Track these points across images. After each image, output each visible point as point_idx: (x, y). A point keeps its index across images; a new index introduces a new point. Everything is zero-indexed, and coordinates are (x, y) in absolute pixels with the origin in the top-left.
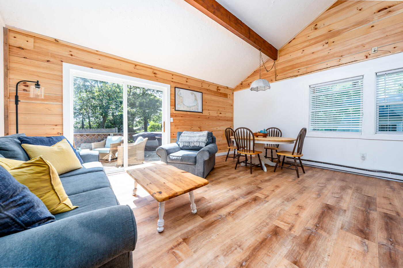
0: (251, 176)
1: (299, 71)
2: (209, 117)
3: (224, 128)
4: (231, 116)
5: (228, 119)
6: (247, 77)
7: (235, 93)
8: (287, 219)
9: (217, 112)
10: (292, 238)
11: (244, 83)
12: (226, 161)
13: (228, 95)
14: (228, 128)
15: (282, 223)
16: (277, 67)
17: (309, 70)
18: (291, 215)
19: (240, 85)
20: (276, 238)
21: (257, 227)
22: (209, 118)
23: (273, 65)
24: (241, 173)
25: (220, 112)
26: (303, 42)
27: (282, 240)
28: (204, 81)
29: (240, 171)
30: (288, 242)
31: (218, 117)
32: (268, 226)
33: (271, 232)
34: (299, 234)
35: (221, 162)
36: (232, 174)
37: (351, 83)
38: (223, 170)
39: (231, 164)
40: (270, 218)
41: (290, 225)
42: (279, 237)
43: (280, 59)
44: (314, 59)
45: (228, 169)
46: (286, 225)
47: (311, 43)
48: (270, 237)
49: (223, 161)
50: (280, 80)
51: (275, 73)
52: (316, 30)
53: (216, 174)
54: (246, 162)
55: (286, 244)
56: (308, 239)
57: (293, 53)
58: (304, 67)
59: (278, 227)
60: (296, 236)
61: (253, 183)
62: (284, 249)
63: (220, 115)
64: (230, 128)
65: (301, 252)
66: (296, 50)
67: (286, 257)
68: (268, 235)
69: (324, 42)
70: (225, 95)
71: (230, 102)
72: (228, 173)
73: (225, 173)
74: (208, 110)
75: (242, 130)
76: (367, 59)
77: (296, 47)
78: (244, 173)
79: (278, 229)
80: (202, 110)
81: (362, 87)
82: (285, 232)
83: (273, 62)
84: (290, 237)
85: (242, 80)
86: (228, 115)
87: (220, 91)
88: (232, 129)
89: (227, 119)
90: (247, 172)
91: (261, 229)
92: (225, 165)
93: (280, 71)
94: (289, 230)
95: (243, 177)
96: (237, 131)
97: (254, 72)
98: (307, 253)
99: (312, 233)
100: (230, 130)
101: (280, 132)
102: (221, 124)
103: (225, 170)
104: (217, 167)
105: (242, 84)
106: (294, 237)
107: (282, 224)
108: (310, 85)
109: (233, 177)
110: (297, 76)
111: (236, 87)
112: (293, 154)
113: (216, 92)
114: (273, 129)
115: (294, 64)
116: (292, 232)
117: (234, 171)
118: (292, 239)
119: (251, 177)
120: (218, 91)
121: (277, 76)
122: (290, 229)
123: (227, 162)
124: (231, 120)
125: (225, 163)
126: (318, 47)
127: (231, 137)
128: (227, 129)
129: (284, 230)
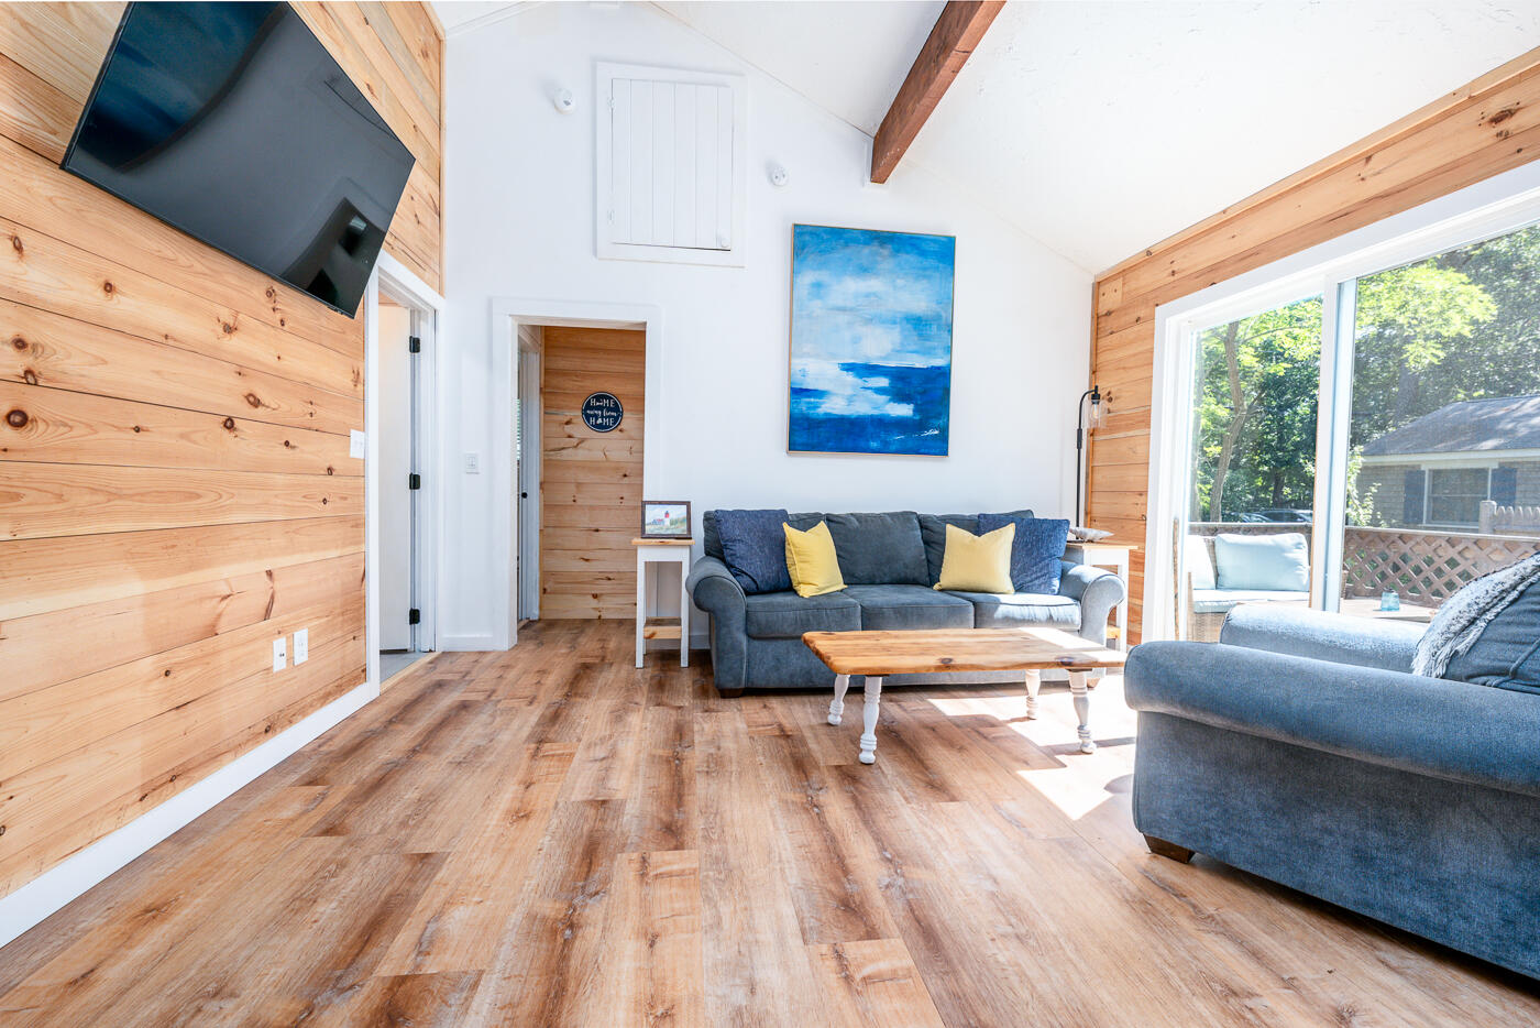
8: (674, 890)
10: (629, 841)
15: (675, 867)
18: (670, 920)
20: (660, 820)
21: (718, 817)
27: (648, 822)
30: (634, 828)
32: (700, 833)
33: (682, 826)
34: (616, 864)
40: (717, 860)
41: (652, 874)
42: (659, 826)
46: (660, 866)
48: (676, 815)
55: (635, 821)
56: (591, 863)
59: (676, 848)
60: (623, 852)
62: (633, 811)
65: (599, 825)
67: (623, 803)
68: (682, 816)
79: (674, 843)
82: (651, 845)
84: (636, 840)
91: (708, 818)
94: (646, 856)
98: (586, 828)
99: (583, 887)
106: (624, 845)
107: (674, 863)
116: (635, 856)
118: (627, 839)
122: (644, 860)
129: (657, 850)
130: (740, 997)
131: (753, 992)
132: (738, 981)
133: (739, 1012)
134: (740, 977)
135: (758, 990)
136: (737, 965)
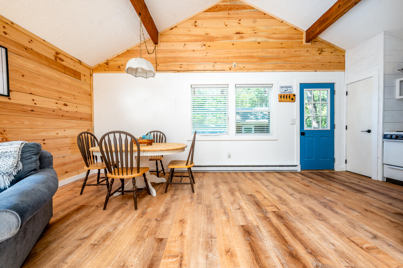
0: (136, 215)
1: (181, 66)
2: (34, 109)
3: (76, 133)
4: (90, 113)
5: (84, 116)
6: (117, 56)
7: (95, 75)
9: (56, 101)
11: (111, 63)
12: (81, 194)
13: (82, 76)
14: (84, 133)
16: (157, 55)
17: (190, 68)
19: (104, 64)
22: (32, 111)
23: (154, 49)
24: (118, 214)
25: (65, 103)
26: (185, 35)
28: (12, 23)
29: (114, 212)
31: (60, 111)
35: (70, 200)
36: (99, 225)
37: (220, 90)
38: (76, 221)
39: (94, 197)
43: (162, 46)
44: (194, 58)
45: (87, 216)
47: (192, 39)
49: (75, 197)
50: (162, 72)
51: (155, 61)
52: (196, 27)
53: (54, 245)
54: (123, 189)
57: (175, 43)
58: (186, 64)
61: (146, 233)
63: (64, 108)
64: (88, 133)
66: (178, 41)
69: (202, 43)
70: (76, 75)
71: (86, 88)
72: (90, 228)
73: (80, 231)
74: (31, 94)
75: (117, 135)
76: (231, 71)
77: (178, 38)
78: (123, 213)
80: (9, 91)
81: (227, 95)
83: (153, 46)
85: (109, 57)
86: (83, 110)
87: (63, 63)
88: (92, 135)
89: (80, 117)
90: (128, 207)
92: (81, 204)
93: (161, 60)
95: (123, 224)
96: (106, 138)
97: (126, 50)
100: (89, 135)
101: (163, 136)
102: (68, 125)
103: (80, 220)
104: (58, 217)
105: (107, 64)
108: (192, 84)
109: (103, 234)
110: (179, 71)
111: (98, 67)
112: (187, 165)
113: (53, 60)
114: (155, 133)
115: (177, 56)
117: (102, 215)
119: (137, 217)
120: (58, 61)
121: (158, 65)
123: (84, 196)
124: (90, 118)
125: (80, 200)
126: (197, 46)
127: (91, 149)
128: (81, 134)
130: (210, 255)
131: (207, 256)
132: (210, 259)
133: (211, 251)
134: (210, 261)
135: (205, 257)
136: (211, 265)
